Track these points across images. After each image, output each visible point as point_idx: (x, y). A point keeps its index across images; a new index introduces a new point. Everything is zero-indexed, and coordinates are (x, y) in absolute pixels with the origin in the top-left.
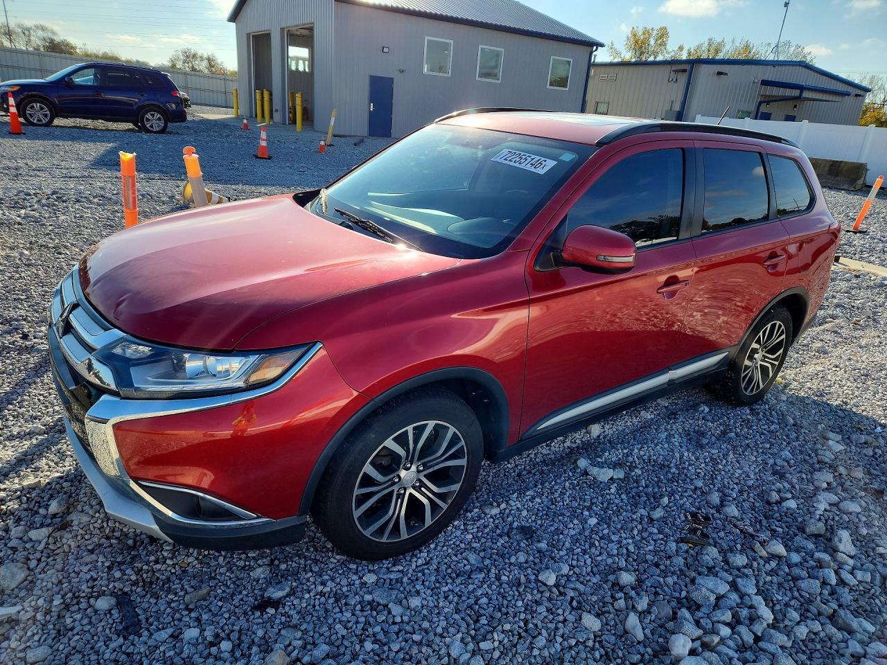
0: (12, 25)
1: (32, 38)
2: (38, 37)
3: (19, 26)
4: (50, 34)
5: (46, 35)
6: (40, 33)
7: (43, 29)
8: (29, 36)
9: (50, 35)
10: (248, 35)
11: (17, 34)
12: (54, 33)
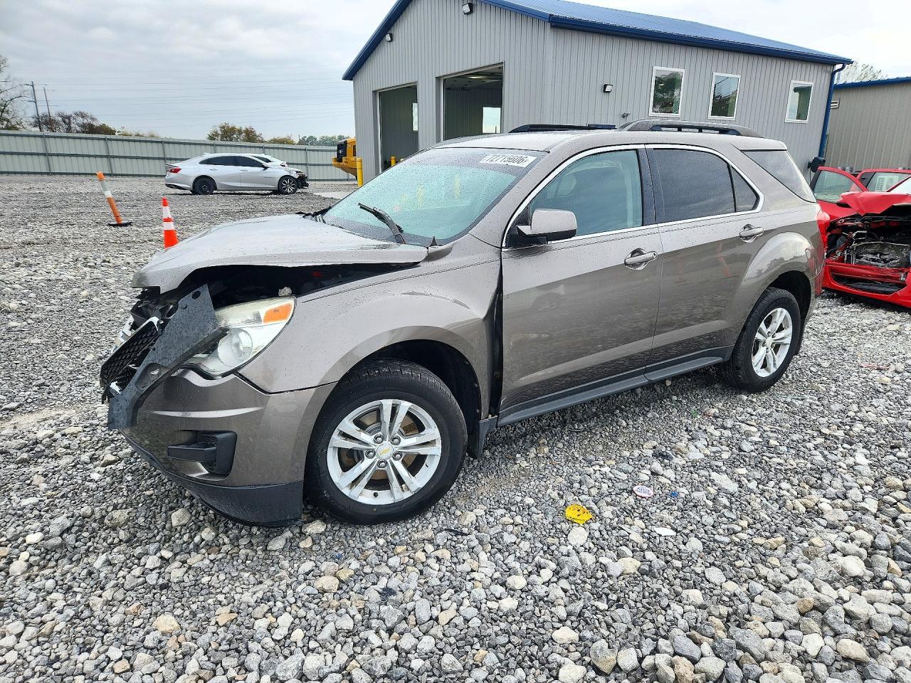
0: (53, 114)
1: (72, 125)
2: (77, 124)
3: (59, 115)
4: (89, 120)
5: (85, 121)
6: (80, 120)
7: (83, 116)
8: (69, 123)
10: (374, 92)
11: (57, 123)
12: (93, 119)
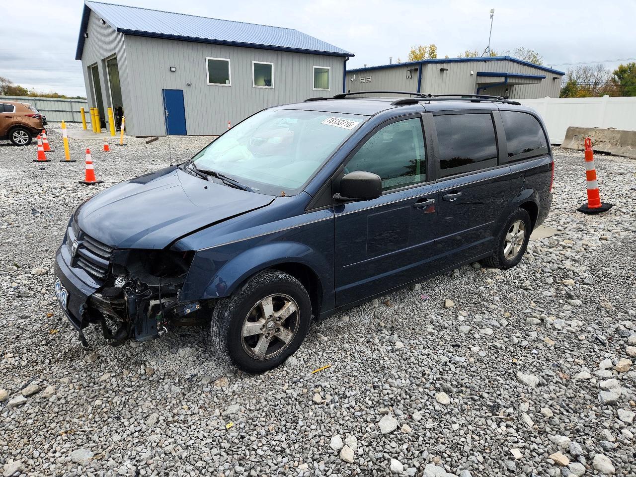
5: (4, 84)
9: (7, 84)
10: (89, 67)
